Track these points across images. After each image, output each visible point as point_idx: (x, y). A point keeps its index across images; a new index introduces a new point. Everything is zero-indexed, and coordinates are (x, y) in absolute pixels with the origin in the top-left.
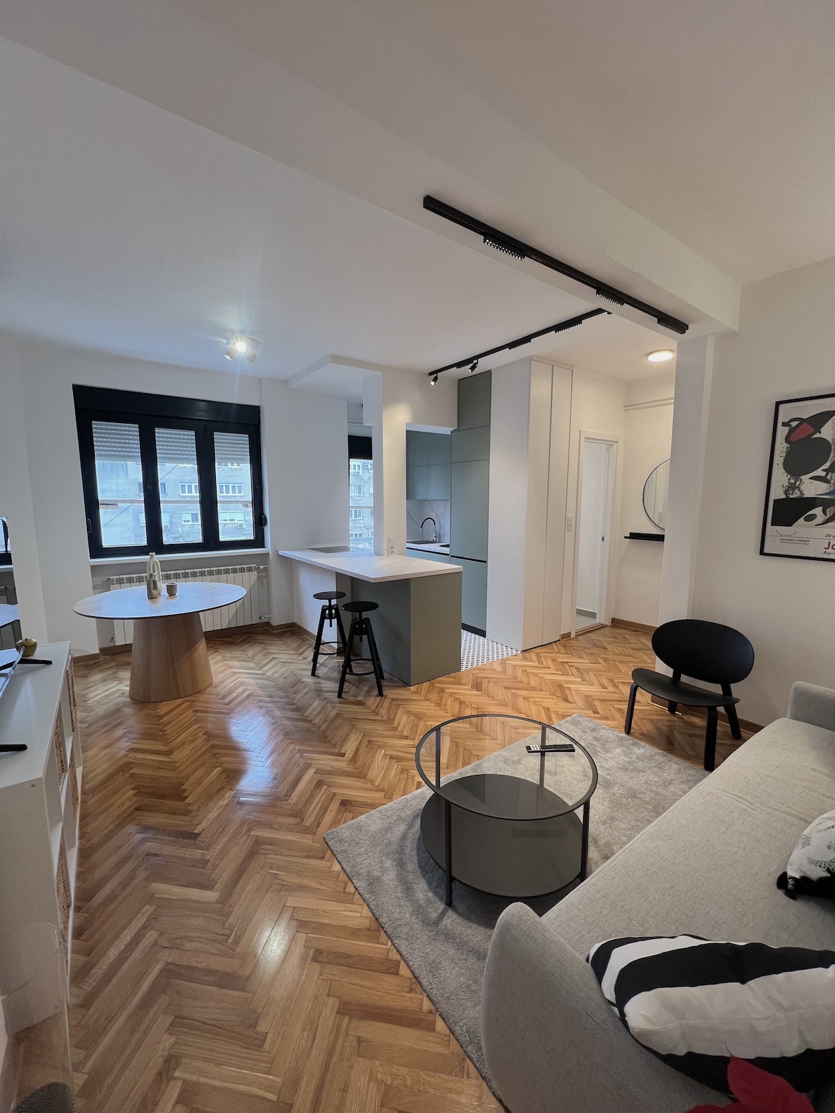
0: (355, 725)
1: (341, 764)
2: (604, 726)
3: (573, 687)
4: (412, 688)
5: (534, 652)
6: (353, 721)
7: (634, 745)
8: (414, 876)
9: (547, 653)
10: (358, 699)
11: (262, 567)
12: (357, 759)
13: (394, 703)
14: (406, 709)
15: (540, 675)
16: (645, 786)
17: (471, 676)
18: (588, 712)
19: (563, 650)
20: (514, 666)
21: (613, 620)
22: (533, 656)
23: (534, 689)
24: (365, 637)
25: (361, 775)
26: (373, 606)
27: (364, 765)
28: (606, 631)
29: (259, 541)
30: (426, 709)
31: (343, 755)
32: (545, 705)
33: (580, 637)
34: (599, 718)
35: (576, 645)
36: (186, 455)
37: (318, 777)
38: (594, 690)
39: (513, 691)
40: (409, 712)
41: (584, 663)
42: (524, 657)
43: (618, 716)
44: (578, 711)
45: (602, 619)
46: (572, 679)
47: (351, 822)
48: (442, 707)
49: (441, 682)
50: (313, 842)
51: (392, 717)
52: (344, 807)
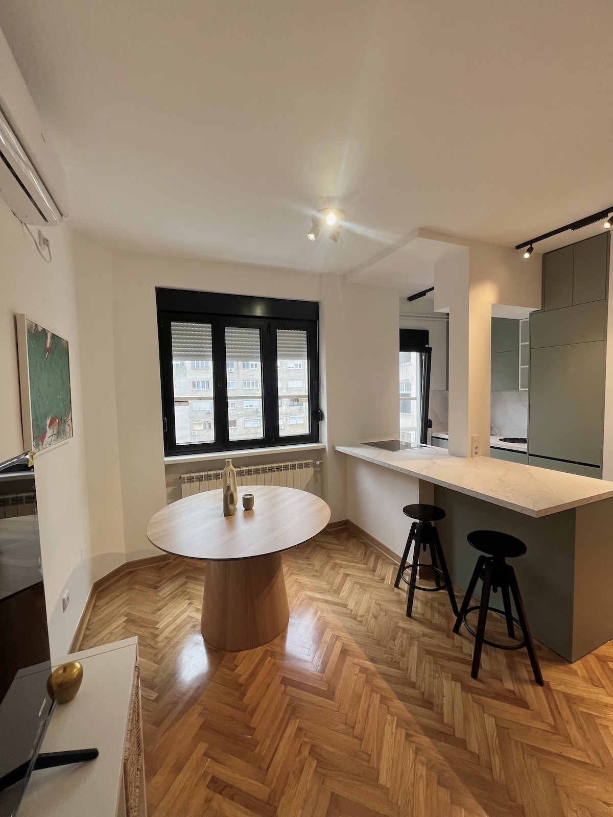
11: (318, 463)
29: (314, 436)
36: (251, 353)
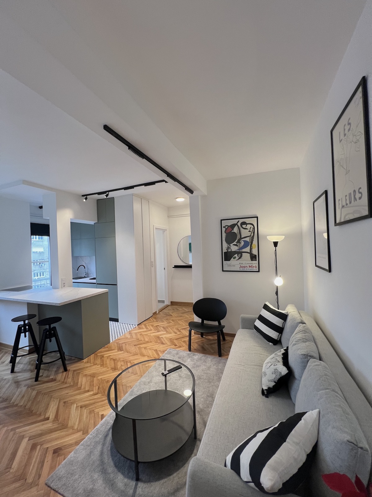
0: (52, 396)
1: (48, 425)
2: (181, 351)
3: (163, 336)
4: (85, 361)
5: (143, 324)
6: (49, 394)
7: (193, 355)
8: (114, 474)
9: (148, 323)
10: (51, 378)
12: (59, 418)
13: (75, 372)
14: (84, 374)
15: (148, 335)
16: (202, 372)
17: (116, 344)
18: (173, 346)
19: (155, 320)
20: (136, 333)
21: (171, 302)
22: (143, 326)
23: (148, 342)
24: (53, 339)
25: (64, 426)
26: (58, 319)
27: (64, 419)
28: (170, 308)
30: (95, 370)
31: (48, 419)
32: (155, 349)
33: (160, 312)
34: (177, 348)
35: (159, 316)
37: (32, 442)
38: (172, 335)
39: (138, 346)
40: (86, 375)
41: (165, 324)
42: (139, 328)
43: (184, 344)
44: (169, 347)
45: (167, 303)
46: (162, 333)
47: (64, 461)
48: (105, 366)
49: (101, 352)
50: (38, 492)
51: (76, 382)
52: (56, 454)
